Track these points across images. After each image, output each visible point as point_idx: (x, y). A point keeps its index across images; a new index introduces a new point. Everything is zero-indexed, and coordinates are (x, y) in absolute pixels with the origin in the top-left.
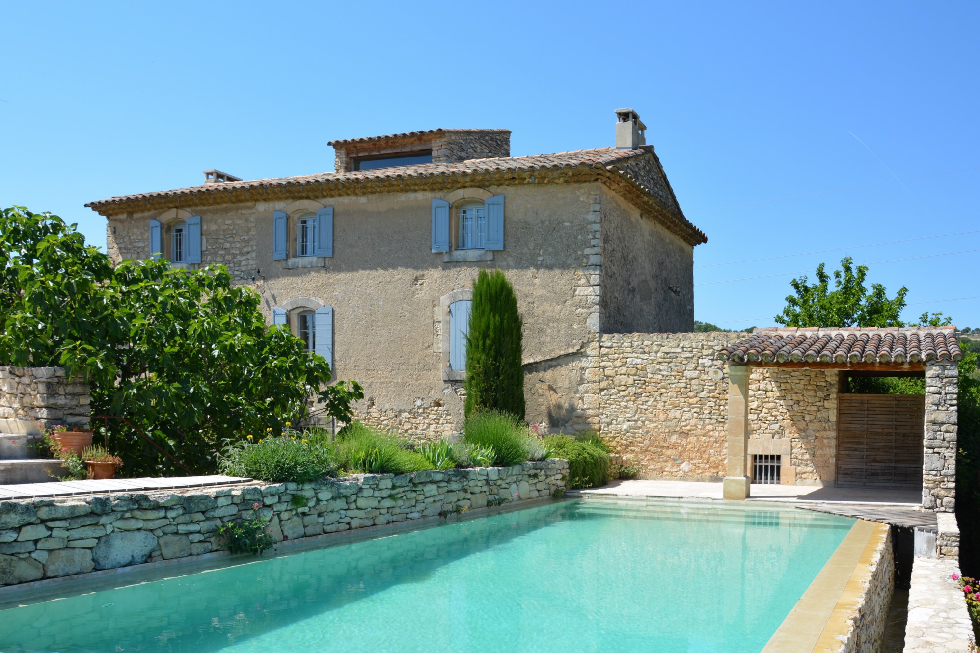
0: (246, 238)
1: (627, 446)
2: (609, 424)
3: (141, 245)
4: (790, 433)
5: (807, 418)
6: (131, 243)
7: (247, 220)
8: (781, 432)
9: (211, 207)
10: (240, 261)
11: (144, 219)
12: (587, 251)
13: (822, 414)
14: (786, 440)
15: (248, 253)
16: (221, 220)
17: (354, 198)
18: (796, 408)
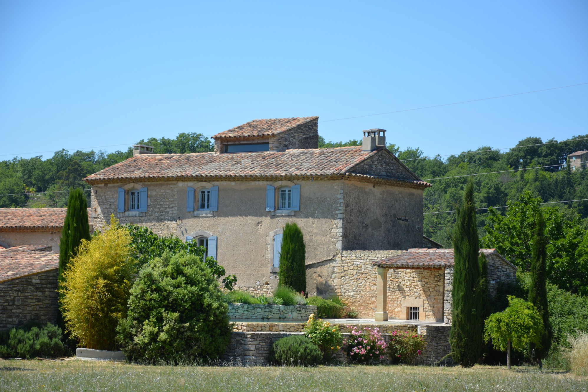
0: (172, 200)
1: (353, 303)
2: (345, 293)
3: (112, 201)
4: (423, 297)
5: (431, 290)
6: (106, 199)
7: (172, 190)
8: (419, 296)
9: (153, 183)
10: (169, 212)
11: (114, 187)
12: (337, 212)
13: (437, 288)
14: (421, 300)
15: (173, 207)
16: (158, 190)
17: (228, 182)
18: (426, 285)
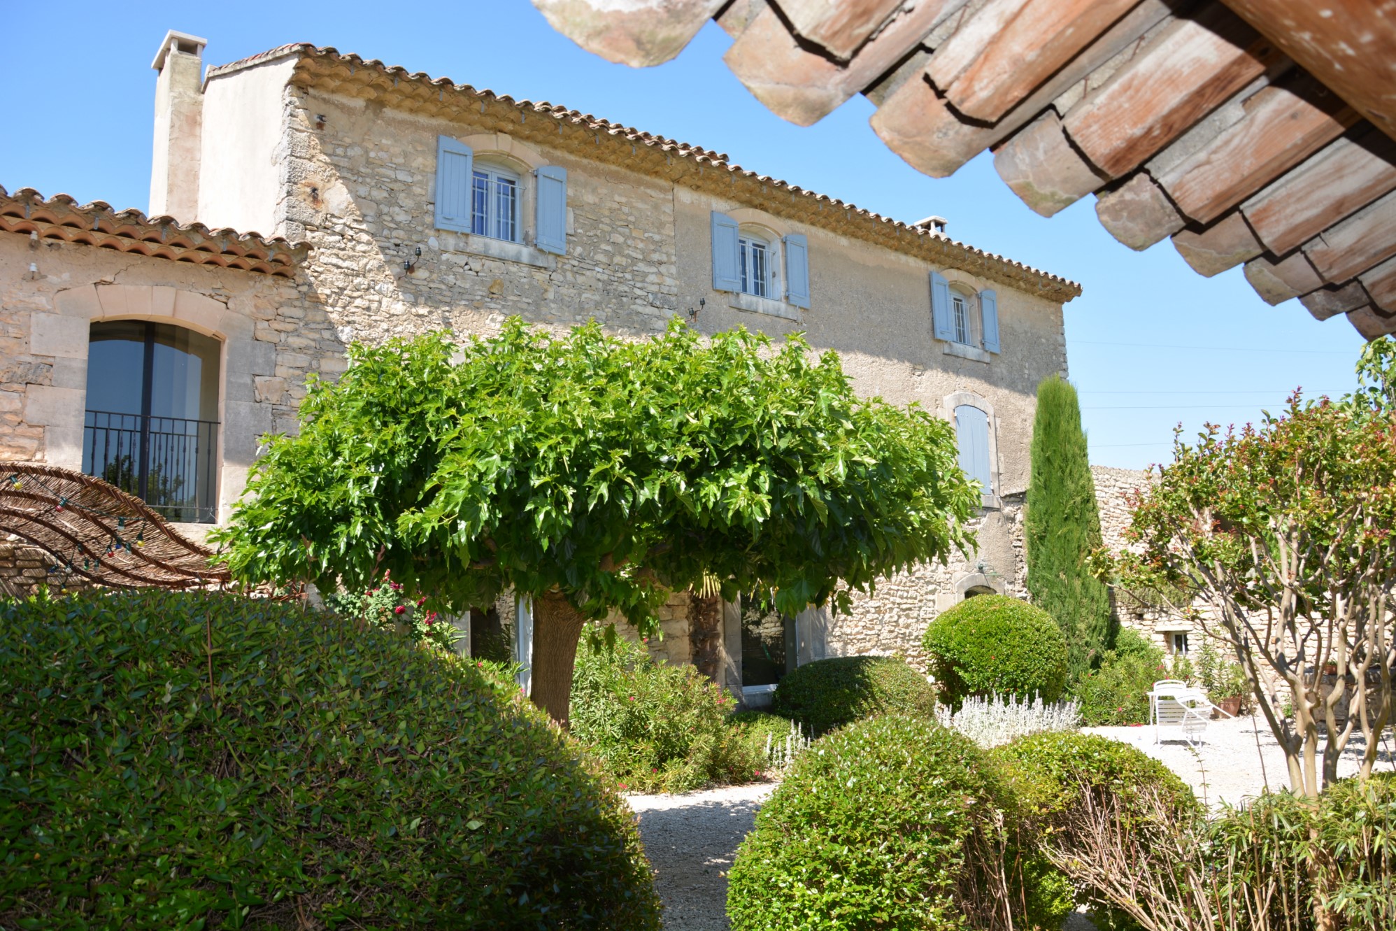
0: (657, 237)
3: (402, 176)
6: (369, 163)
7: (656, 207)
9: (585, 161)
10: (645, 275)
11: (415, 126)
15: (661, 263)
16: (605, 191)
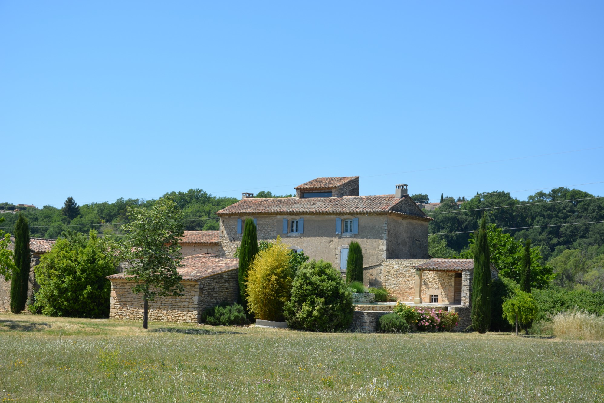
0: (273, 226)
1: (394, 292)
2: (388, 285)
3: (233, 226)
4: (441, 289)
5: (446, 284)
6: (229, 226)
7: (273, 221)
8: (438, 288)
9: (260, 216)
10: (271, 234)
11: (235, 218)
12: (383, 235)
13: (450, 283)
14: (440, 290)
15: (274, 231)
16: (264, 220)
17: (310, 216)
18: (443, 281)
